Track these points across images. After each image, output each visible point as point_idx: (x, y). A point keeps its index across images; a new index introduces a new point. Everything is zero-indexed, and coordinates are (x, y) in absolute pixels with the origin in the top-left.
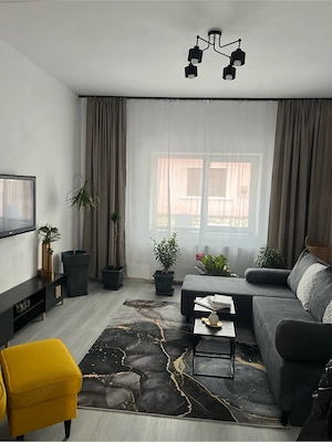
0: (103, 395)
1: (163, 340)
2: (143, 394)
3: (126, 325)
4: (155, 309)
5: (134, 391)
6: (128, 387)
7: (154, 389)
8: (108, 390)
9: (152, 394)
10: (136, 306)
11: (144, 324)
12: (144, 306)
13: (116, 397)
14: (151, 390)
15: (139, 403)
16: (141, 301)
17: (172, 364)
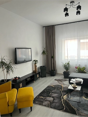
0: (43, 102)
1: (62, 90)
2: (53, 103)
3: (53, 85)
4: (63, 82)
5: (51, 102)
6: (49, 101)
7: (56, 103)
8: (44, 101)
9: (55, 104)
10: (58, 81)
11: (59, 85)
12: (60, 81)
13: (46, 103)
14: (55, 103)
15: (51, 105)
16: (59, 79)
17: (63, 97)
